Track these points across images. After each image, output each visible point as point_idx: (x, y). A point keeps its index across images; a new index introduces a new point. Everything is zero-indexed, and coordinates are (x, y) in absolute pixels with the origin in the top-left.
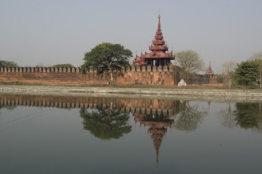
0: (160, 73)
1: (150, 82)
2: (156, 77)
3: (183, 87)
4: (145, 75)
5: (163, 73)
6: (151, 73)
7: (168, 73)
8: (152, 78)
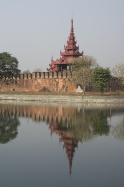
0: (65, 79)
1: (55, 89)
2: (61, 84)
3: (80, 94)
4: (51, 81)
5: (67, 80)
6: (57, 80)
7: (71, 79)
8: (57, 85)
